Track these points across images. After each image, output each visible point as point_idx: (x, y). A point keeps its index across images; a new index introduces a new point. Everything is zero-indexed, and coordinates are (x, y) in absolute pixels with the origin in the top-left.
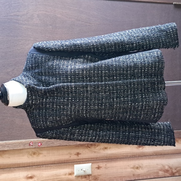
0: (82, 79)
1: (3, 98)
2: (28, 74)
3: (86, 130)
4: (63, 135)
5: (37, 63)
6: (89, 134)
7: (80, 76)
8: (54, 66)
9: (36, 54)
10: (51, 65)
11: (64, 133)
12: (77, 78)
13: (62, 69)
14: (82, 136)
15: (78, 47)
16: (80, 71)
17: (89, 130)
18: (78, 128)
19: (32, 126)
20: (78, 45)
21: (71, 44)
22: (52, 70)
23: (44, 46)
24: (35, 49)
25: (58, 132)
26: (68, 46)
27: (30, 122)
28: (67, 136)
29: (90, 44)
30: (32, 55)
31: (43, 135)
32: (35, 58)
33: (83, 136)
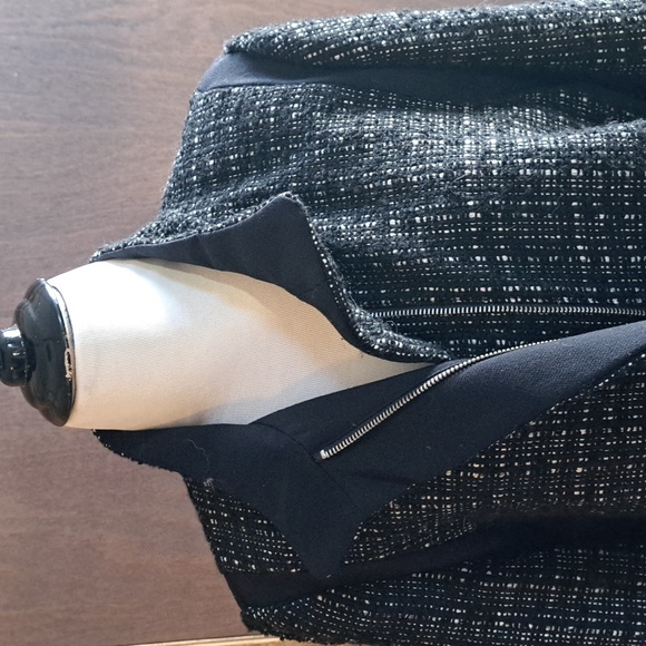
0: (561, 221)
1: (34, 374)
2: (198, 215)
3: (567, 585)
4: (422, 614)
5: (258, 137)
6: (585, 610)
7: (546, 199)
8: (366, 141)
9: (243, 84)
10: (347, 141)
11: (430, 601)
12: (528, 209)
13: (422, 159)
14: (542, 624)
15: (514, 33)
16: (545, 166)
17: (582, 585)
18: (518, 571)
19: (217, 555)
20: (515, 23)
21: (467, 18)
22: (357, 172)
23: (300, 33)
24: (238, 56)
25: (390, 599)
26: (454, 29)
27: (208, 531)
28: (446, 623)
29: (585, 16)
30: (222, 97)
31: (292, 620)
32: (238, 110)
33: (551, 622)
